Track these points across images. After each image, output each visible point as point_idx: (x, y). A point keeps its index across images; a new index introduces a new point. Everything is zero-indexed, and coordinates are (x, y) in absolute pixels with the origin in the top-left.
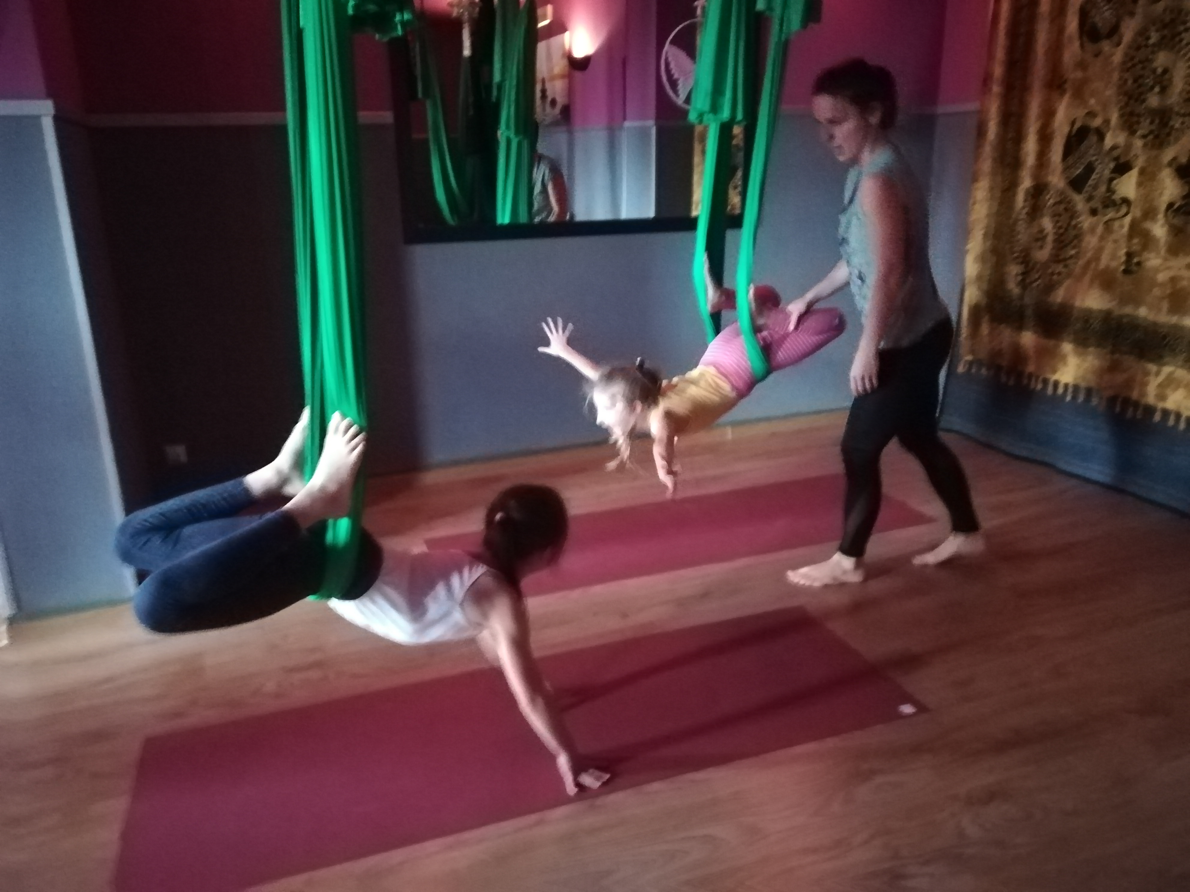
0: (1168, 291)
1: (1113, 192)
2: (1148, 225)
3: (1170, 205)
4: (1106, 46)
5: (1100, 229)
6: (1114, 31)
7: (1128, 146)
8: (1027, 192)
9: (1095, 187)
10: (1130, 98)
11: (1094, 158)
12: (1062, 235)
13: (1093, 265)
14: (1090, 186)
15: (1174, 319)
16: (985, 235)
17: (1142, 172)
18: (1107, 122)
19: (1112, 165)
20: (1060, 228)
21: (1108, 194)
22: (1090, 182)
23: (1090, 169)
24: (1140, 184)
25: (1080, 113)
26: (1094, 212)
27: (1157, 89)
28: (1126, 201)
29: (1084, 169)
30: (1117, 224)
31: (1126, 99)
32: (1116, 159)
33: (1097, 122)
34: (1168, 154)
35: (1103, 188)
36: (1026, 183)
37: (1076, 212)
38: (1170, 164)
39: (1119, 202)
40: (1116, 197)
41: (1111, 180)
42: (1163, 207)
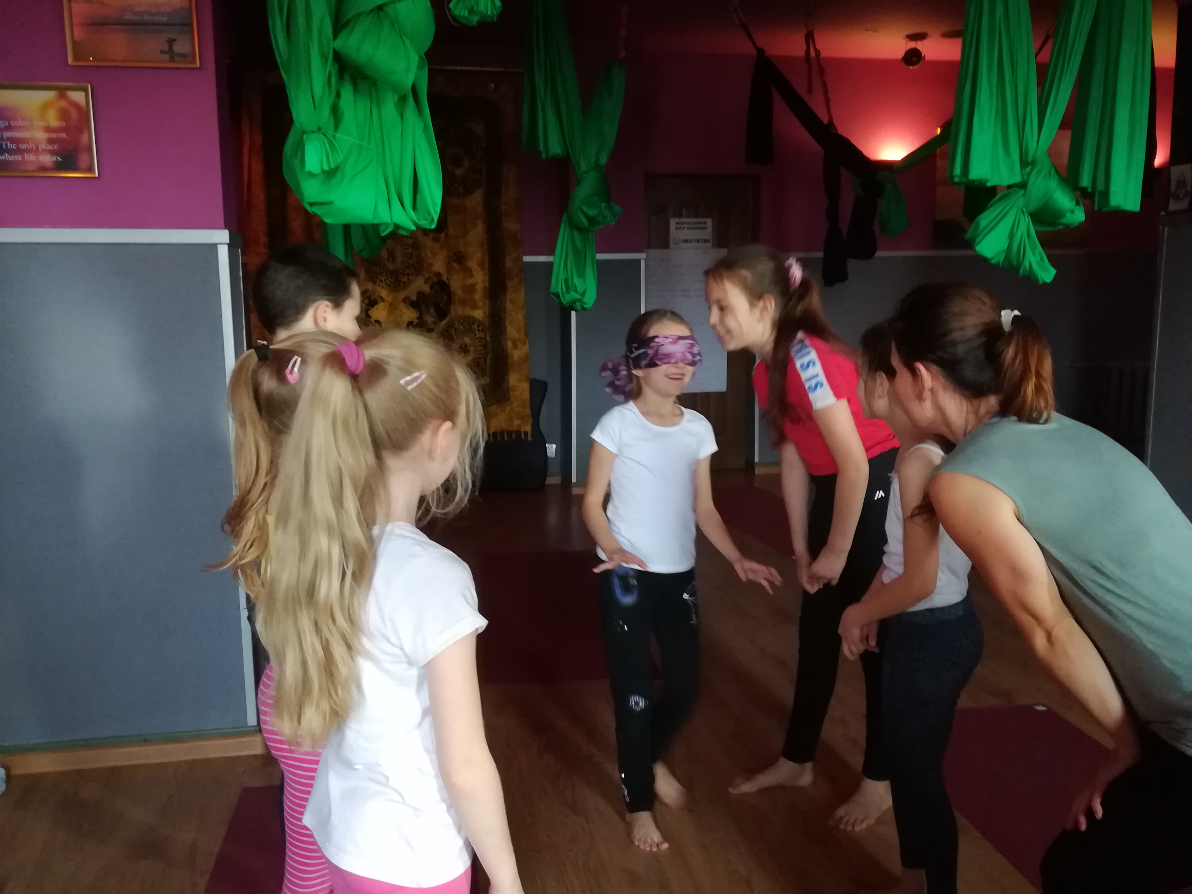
1: (370, 317)
3: (410, 321)
7: (374, 291)
28: (377, 322)
32: (369, 298)
34: (402, 295)
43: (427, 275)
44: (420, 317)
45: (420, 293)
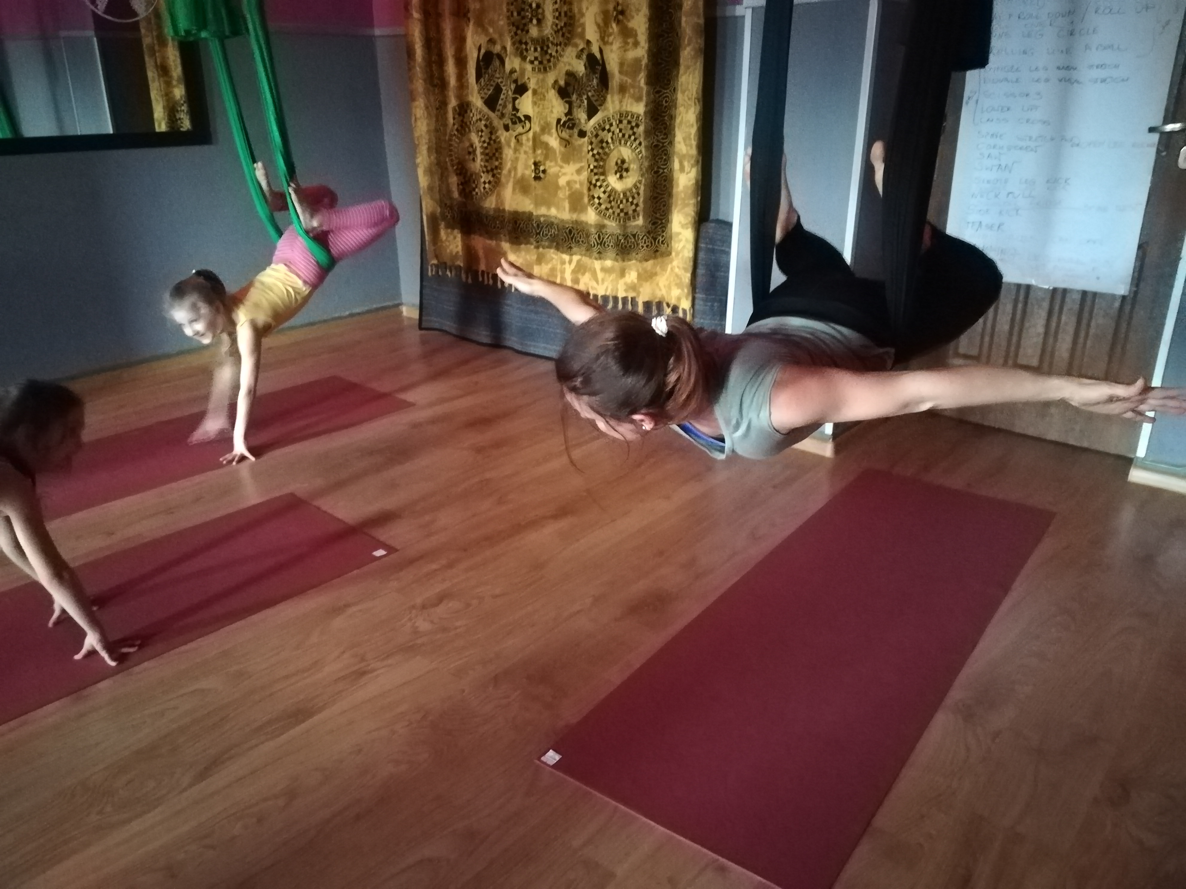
0: (567, 193)
1: (518, 110)
2: (546, 138)
3: (558, 121)
5: (513, 142)
7: (523, 71)
8: (454, 109)
9: (505, 106)
10: (518, 28)
11: (500, 81)
12: (486, 148)
13: (513, 175)
14: (500, 105)
15: (575, 217)
16: (429, 149)
17: (535, 92)
18: (504, 48)
19: (513, 86)
20: (484, 142)
21: (514, 112)
22: (500, 102)
23: (498, 90)
24: (535, 103)
25: (483, 40)
26: (507, 128)
27: (535, 21)
29: (494, 90)
30: (524, 137)
31: (514, 29)
33: (497, 49)
35: (510, 107)
36: (453, 103)
37: (494, 128)
39: (523, 119)
40: (520, 115)
41: (515, 99)
42: (554, 123)
43: (579, 47)
44: (569, 113)
45: (570, 75)
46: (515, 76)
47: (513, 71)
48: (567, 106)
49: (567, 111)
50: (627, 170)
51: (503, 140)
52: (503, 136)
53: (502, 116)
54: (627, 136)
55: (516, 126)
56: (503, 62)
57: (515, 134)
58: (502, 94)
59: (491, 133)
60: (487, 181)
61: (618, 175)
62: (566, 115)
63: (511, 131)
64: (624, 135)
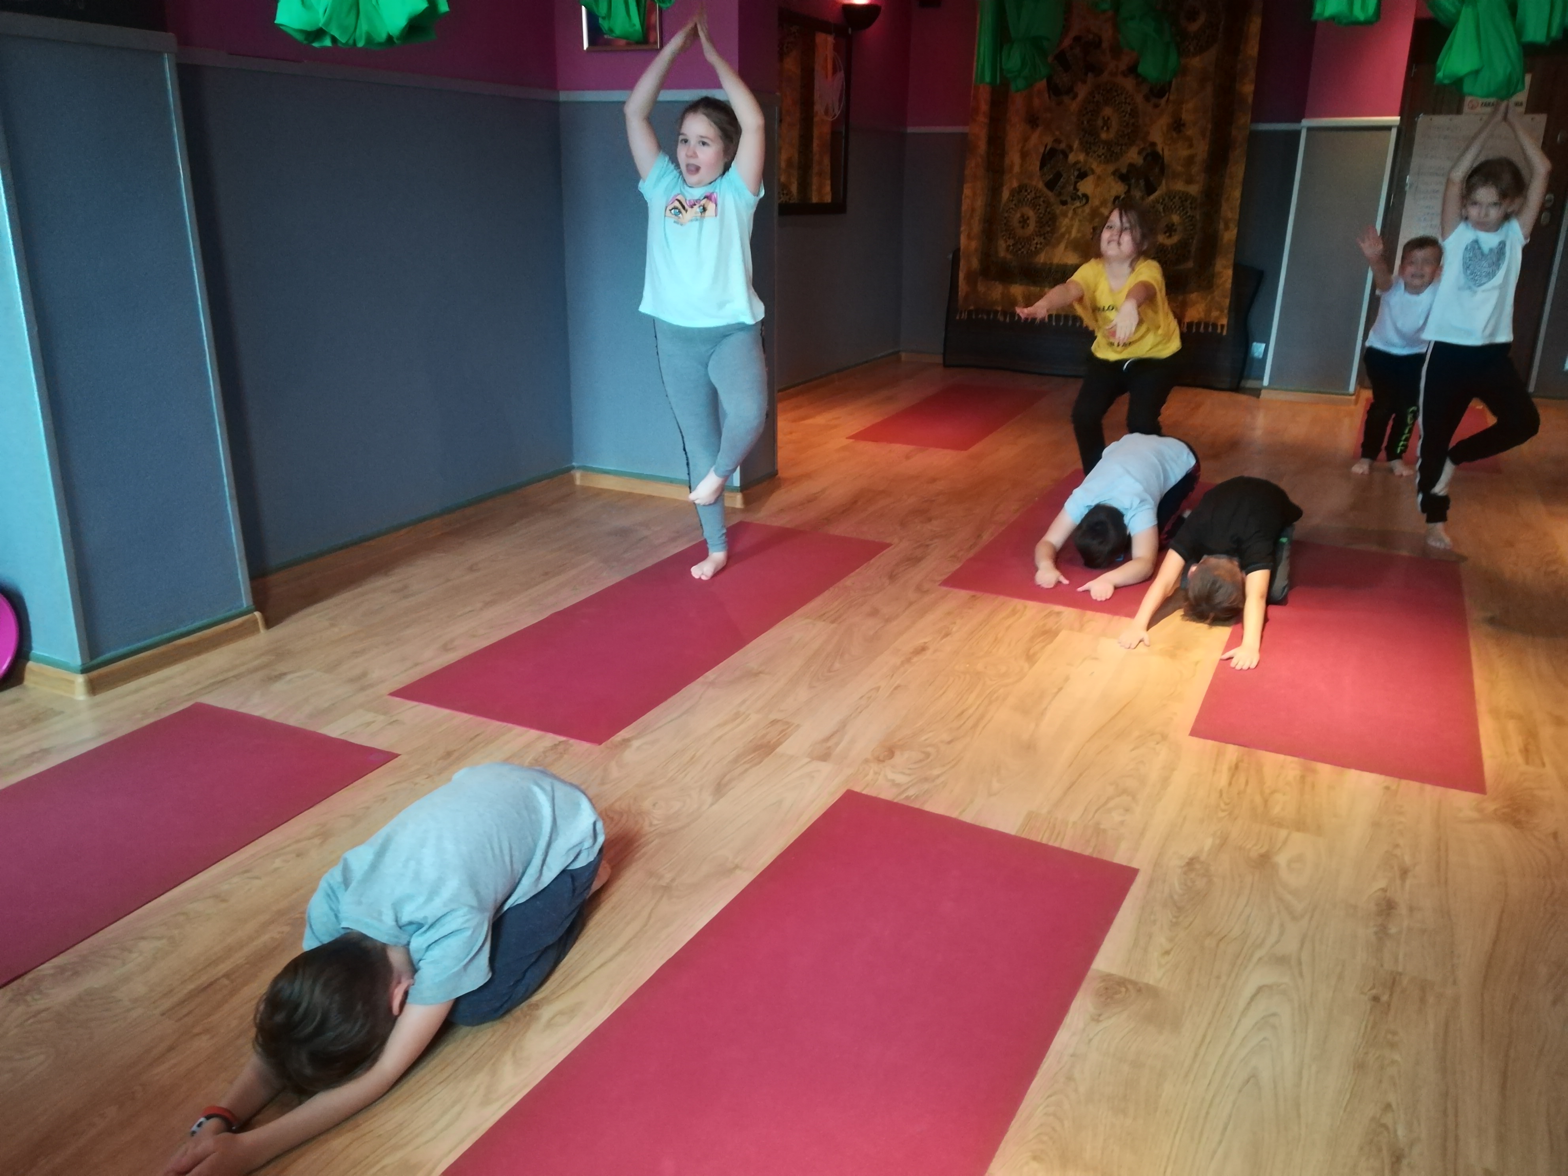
1: (1078, 190)
3: (1117, 198)
4: (1066, 99)
5: (1070, 214)
6: (1070, 91)
7: (1087, 163)
8: (1012, 191)
9: (1063, 187)
10: (1086, 133)
11: (1062, 169)
12: (1042, 218)
13: (1067, 236)
14: (1061, 186)
17: (1099, 178)
18: (1070, 146)
19: (1076, 173)
20: (1041, 213)
21: (1074, 192)
22: (1060, 184)
23: (1058, 176)
24: (1097, 185)
25: (1049, 140)
26: (1064, 203)
27: (1105, 128)
28: (1086, 196)
29: (1055, 176)
30: (1081, 210)
31: (1083, 132)
32: (1079, 170)
33: (1063, 146)
34: (1112, 167)
35: (1072, 188)
37: (1050, 203)
38: (1114, 173)
39: (1081, 196)
40: (1080, 193)
41: (1076, 183)
42: (1112, 199)
43: (1142, 146)
44: (1128, 192)
45: (1131, 166)
46: (1079, 166)
47: (1076, 163)
48: (1127, 187)
49: (1126, 191)
50: (1175, 230)
51: (1058, 212)
52: (1058, 209)
53: (1060, 194)
54: (1177, 207)
55: (1075, 202)
56: (1066, 156)
57: (1073, 207)
58: (1062, 178)
59: (1047, 207)
60: (1039, 242)
61: (1167, 234)
62: (1125, 193)
63: (1069, 205)
64: (1175, 207)
